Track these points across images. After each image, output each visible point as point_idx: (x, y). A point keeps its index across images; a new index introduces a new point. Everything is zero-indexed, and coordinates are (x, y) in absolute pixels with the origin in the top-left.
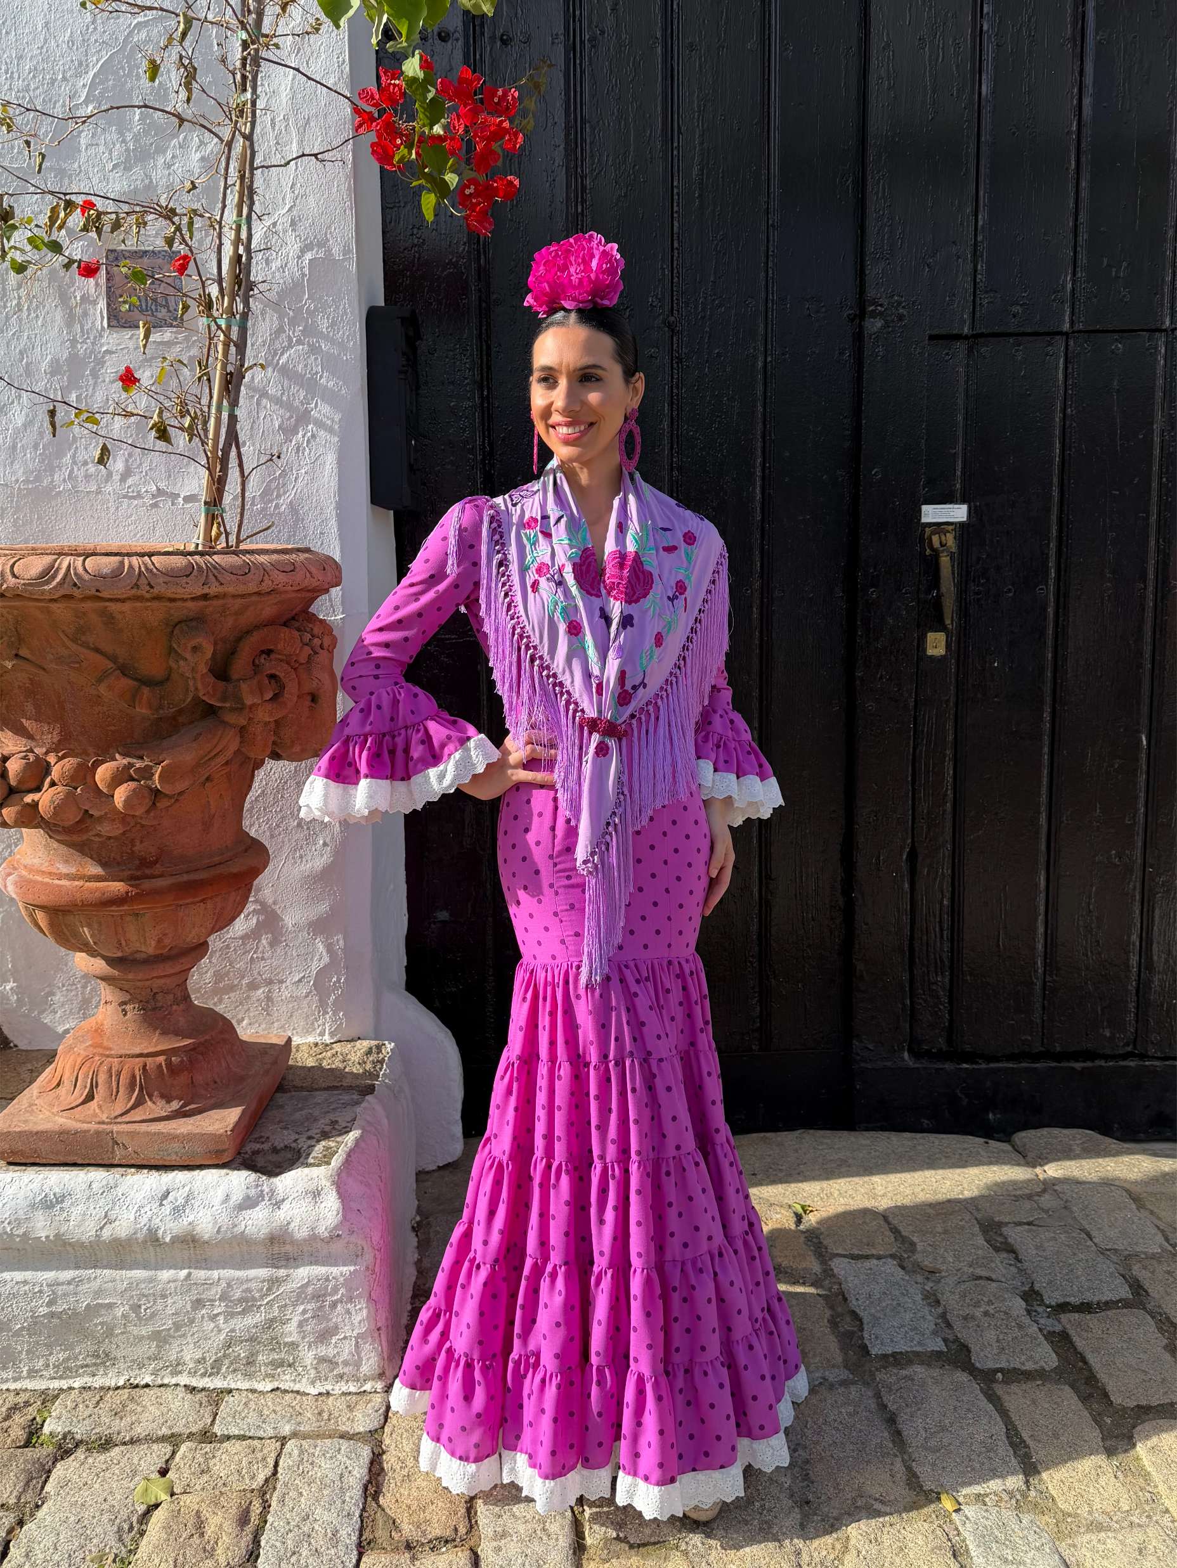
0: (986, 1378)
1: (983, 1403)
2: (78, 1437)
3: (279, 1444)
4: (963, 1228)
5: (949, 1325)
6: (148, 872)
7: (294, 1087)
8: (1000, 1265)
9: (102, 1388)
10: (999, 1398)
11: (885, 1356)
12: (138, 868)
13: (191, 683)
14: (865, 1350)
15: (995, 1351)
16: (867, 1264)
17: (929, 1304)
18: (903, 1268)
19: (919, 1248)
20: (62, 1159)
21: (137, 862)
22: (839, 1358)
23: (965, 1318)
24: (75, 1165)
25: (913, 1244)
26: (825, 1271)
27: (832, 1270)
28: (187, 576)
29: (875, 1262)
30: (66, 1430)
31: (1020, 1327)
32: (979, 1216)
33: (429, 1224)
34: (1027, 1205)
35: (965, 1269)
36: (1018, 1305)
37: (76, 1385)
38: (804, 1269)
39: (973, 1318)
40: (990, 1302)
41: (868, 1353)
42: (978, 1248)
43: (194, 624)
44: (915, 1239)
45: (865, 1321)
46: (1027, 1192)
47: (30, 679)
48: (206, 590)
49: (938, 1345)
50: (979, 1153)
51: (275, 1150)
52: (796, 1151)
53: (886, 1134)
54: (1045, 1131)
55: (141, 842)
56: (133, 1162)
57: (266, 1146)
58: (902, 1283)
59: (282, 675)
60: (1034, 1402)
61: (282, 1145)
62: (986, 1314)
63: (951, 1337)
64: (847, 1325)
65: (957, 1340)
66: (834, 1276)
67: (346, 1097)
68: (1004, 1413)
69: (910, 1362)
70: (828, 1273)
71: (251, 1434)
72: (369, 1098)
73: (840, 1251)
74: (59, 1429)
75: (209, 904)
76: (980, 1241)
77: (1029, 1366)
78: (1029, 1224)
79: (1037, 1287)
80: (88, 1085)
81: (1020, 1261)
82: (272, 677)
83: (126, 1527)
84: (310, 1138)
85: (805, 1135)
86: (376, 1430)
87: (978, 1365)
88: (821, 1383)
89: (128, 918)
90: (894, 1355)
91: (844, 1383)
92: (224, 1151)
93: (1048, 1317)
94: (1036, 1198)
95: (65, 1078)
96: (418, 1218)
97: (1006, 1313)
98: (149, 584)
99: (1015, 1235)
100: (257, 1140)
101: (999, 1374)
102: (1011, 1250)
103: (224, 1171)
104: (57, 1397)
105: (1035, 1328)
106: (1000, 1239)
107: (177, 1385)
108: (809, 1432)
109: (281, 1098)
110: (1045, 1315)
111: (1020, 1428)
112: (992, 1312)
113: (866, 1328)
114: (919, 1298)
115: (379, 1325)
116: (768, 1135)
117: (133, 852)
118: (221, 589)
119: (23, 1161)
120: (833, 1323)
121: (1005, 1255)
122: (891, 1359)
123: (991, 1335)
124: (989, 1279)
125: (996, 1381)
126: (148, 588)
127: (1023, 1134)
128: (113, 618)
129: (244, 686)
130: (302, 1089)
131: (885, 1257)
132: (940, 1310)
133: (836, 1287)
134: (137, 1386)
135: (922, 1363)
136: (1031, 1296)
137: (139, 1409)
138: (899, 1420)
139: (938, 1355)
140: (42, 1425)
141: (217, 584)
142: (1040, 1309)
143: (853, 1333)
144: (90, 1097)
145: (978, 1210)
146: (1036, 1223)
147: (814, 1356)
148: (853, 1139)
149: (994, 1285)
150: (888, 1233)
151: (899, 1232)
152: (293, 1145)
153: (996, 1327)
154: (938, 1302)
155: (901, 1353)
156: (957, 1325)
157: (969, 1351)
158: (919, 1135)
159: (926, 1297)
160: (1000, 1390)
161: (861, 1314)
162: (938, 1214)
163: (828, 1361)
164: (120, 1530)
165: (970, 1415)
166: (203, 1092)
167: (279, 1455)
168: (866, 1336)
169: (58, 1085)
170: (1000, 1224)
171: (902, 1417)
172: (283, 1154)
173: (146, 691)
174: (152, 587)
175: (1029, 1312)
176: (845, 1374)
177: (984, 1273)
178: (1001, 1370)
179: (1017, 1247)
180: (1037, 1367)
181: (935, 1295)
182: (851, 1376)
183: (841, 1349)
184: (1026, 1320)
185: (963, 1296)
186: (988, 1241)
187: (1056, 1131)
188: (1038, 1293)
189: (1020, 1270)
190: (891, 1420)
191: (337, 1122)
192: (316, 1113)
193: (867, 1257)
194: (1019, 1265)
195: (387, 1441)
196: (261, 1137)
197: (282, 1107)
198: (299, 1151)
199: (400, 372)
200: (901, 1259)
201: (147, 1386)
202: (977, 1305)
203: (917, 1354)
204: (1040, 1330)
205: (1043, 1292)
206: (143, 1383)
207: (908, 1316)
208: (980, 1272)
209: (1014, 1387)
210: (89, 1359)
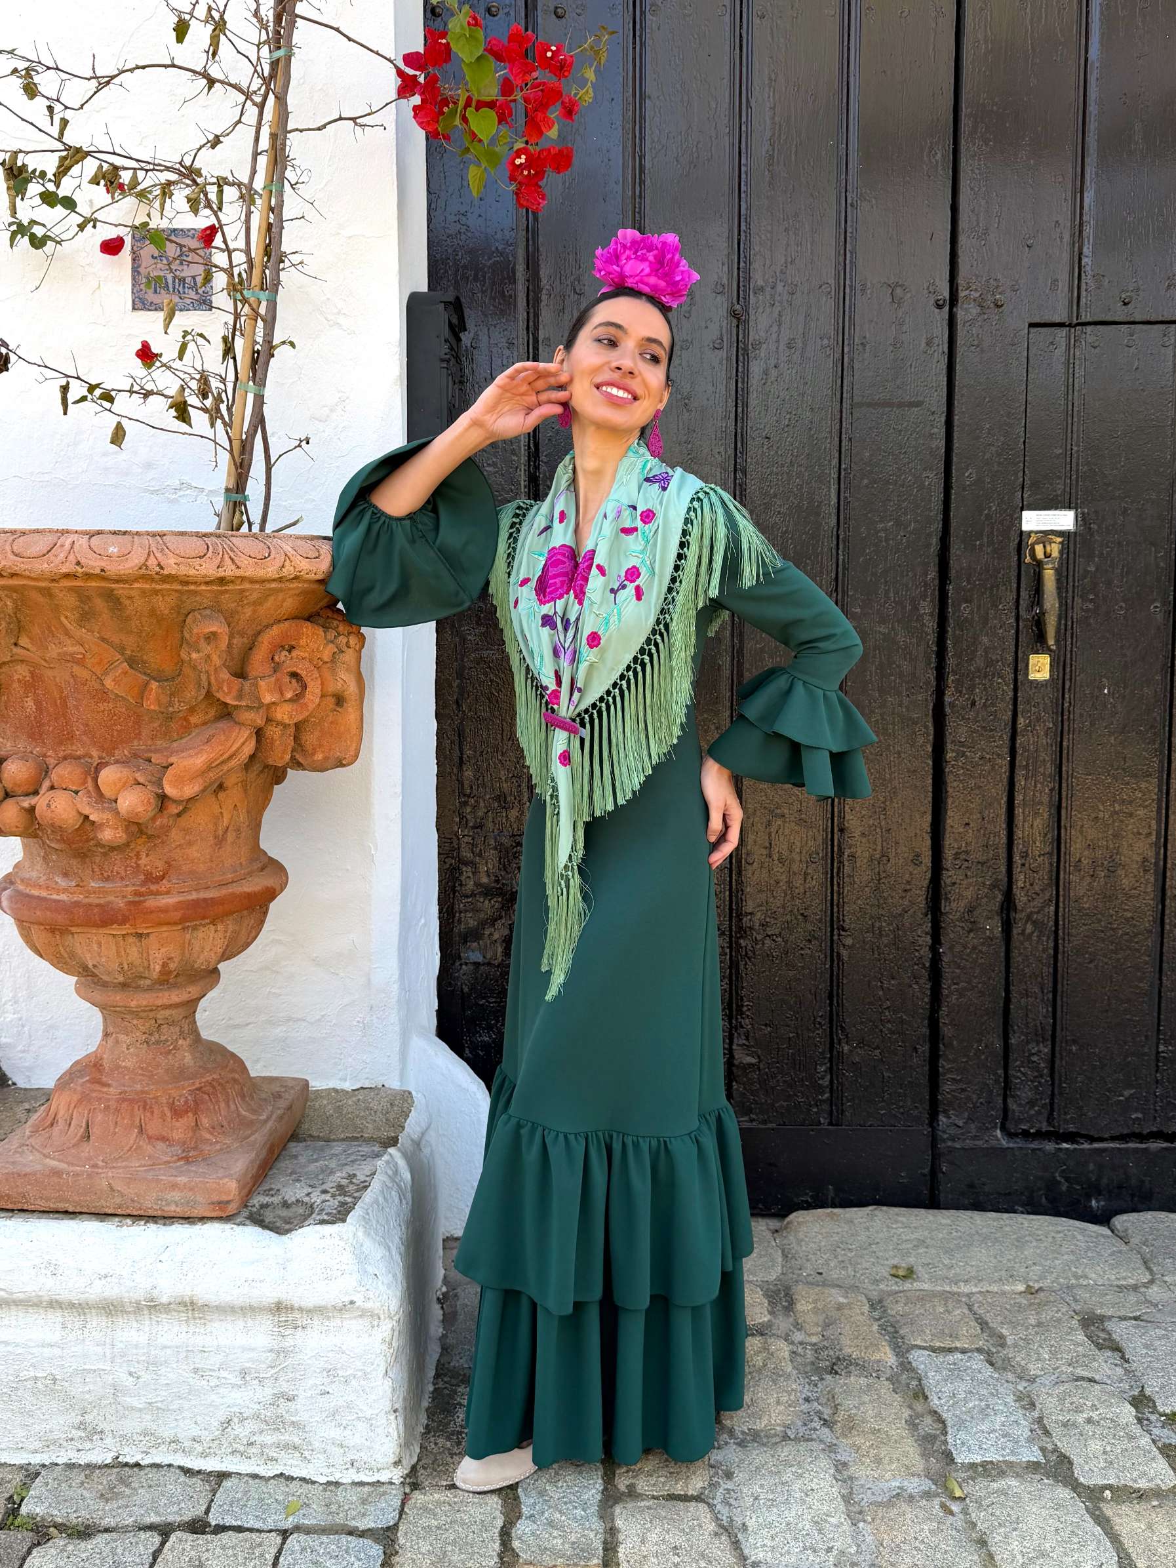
0: (1092, 1496)
1: (1090, 1524)
2: (58, 1520)
3: (279, 1540)
4: (1059, 1320)
5: (1047, 1433)
6: (154, 887)
7: (311, 1136)
8: (1104, 1366)
9: (88, 1466)
10: (1108, 1520)
11: (973, 1466)
12: (144, 884)
13: (204, 677)
14: (949, 1457)
15: (1103, 1465)
16: (950, 1358)
17: (1023, 1407)
18: (992, 1364)
19: (1010, 1340)
20: (52, 1205)
21: (142, 877)
22: (919, 1464)
23: (1065, 1425)
24: (67, 1213)
25: (1002, 1337)
26: (902, 1364)
27: (910, 1363)
28: (201, 557)
29: (959, 1356)
30: (45, 1511)
31: (1131, 1437)
32: (1078, 1308)
33: (456, 1295)
34: (1133, 1298)
35: (1064, 1368)
36: (1128, 1412)
37: (60, 1461)
38: (879, 1361)
39: (1075, 1425)
40: (1094, 1408)
41: (953, 1460)
42: (1077, 1344)
43: (208, 612)
44: (1004, 1332)
45: (949, 1423)
46: (1131, 1282)
47: (31, 672)
48: (221, 573)
49: (1034, 1455)
50: (1074, 1237)
51: (286, 1205)
52: (867, 1229)
53: (969, 1213)
54: (1149, 1215)
55: (147, 855)
56: (129, 1212)
57: (276, 1200)
58: (990, 1381)
59: (303, 673)
60: (1150, 1527)
61: (294, 1199)
62: (1089, 1421)
63: (1050, 1447)
64: (928, 1425)
65: (1056, 1450)
66: (913, 1370)
67: (365, 1149)
68: (1115, 1539)
69: (1002, 1474)
70: (906, 1366)
71: (248, 1526)
72: (391, 1150)
73: (919, 1343)
74: (38, 1510)
75: (220, 927)
76: (1080, 1336)
77: (1143, 1484)
78: (1136, 1318)
79: (1148, 1391)
80: (84, 1125)
81: (1127, 1361)
82: (294, 675)
84: (325, 1192)
85: (877, 1212)
86: (388, 1528)
87: (1082, 1480)
88: (898, 1494)
89: (131, 940)
90: (984, 1464)
91: (927, 1495)
92: (228, 1202)
93: (1163, 1427)
94: (1143, 1290)
95: (59, 1116)
96: (444, 1289)
97: (1112, 1420)
98: (159, 565)
99: (1120, 1331)
100: (267, 1193)
101: (1108, 1492)
102: (1117, 1349)
103: (228, 1226)
104: (37, 1474)
105: (1148, 1439)
106: (1102, 1335)
107: (170, 1466)
108: (885, 1552)
109: (295, 1148)
110: (1159, 1424)
111: (1134, 1556)
112: (1096, 1418)
113: (950, 1430)
114: (1010, 1399)
115: (397, 1406)
116: (836, 1210)
117: (138, 866)
118: (238, 573)
119: (10, 1206)
120: (912, 1425)
121: (1109, 1353)
122: (980, 1469)
123: (1095, 1446)
124: (1091, 1380)
125: (1104, 1500)
126: (157, 569)
127: (1124, 1217)
128: (120, 603)
129: (262, 684)
130: (319, 1138)
131: (971, 1351)
132: (1036, 1414)
133: (914, 1383)
134: (127, 1465)
135: (1018, 1475)
136: (1141, 1401)
137: (128, 1491)
138: (990, 1541)
139: (1034, 1467)
140: (20, 1505)
141: (234, 567)
142: (1153, 1417)
143: (935, 1437)
144: (87, 1136)
145: (1076, 1300)
146: (1145, 1317)
147: (891, 1462)
148: (931, 1218)
149: (1097, 1386)
150: (973, 1323)
151: (987, 1323)
152: (306, 1199)
153: (1102, 1437)
154: (1033, 1405)
155: (991, 1462)
156: (1056, 1431)
157: (1071, 1463)
158: (1006, 1215)
159: (1019, 1399)
160: (1108, 1510)
161: (945, 1416)
162: (1031, 1304)
163: (907, 1468)
165: (1076, 1540)
166: (208, 1136)
167: (280, 1552)
168: (950, 1439)
169: (52, 1125)
170: (1102, 1319)
171: (995, 1539)
172: (294, 1209)
173: (154, 685)
174: (162, 568)
175: (1139, 1421)
176: (927, 1485)
177: (1086, 1374)
178: (1109, 1487)
179: (1123, 1344)
180: (1152, 1485)
181: (1029, 1396)
182: (933, 1487)
183: (923, 1455)
184: (1136, 1430)
185: (1062, 1399)
186: (1089, 1337)
187: (1162, 1215)
188: (1150, 1399)
189: (1127, 1371)
190: (982, 1543)
191: (355, 1175)
192: (333, 1164)
193: (950, 1350)
194: (1127, 1365)
195: (402, 1541)
196: (271, 1189)
197: (296, 1157)
198: (311, 1206)
199: (442, 360)
200: (989, 1353)
201: (137, 1465)
202: (1078, 1410)
203: (1011, 1465)
204: (1154, 1441)
205: (1156, 1398)
206: (132, 1461)
207: (1000, 1419)
208: (1080, 1372)
209: (1124, 1509)
210: (74, 1432)
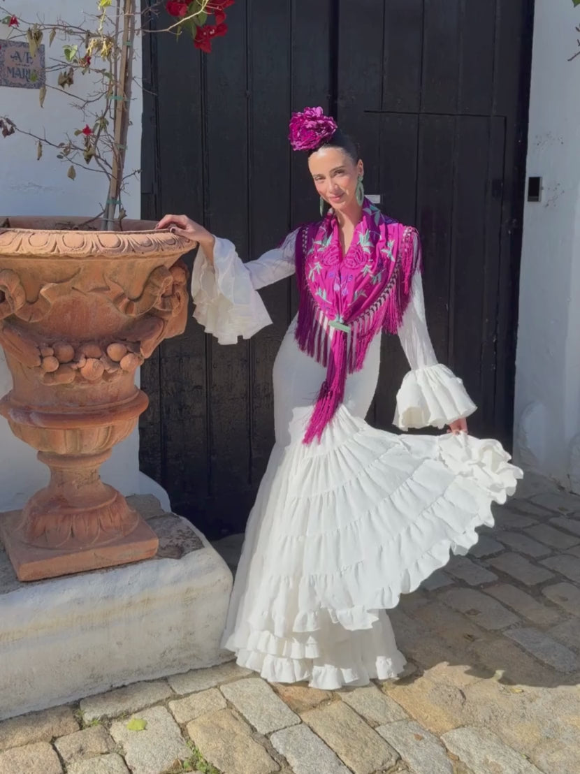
0: (478, 588)
1: (485, 596)
2: (110, 716)
3: (216, 689)
10: (488, 594)
30: (103, 714)
37: (84, 696)
60: (501, 592)
67: (169, 520)
68: (495, 598)
71: (198, 690)
74: (98, 715)
77: (490, 580)
82: (177, 294)
83: (180, 740)
84: (178, 539)
87: (471, 585)
107: (139, 682)
125: (482, 588)
134: (118, 688)
137: (130, 697)
140: (82, 718)
157: (464, 581)
160: (486, 591)
164: (178, 742)
167: (222, 693)
201: (124, 686)
206: (120, 685)
210: (88, 681)
